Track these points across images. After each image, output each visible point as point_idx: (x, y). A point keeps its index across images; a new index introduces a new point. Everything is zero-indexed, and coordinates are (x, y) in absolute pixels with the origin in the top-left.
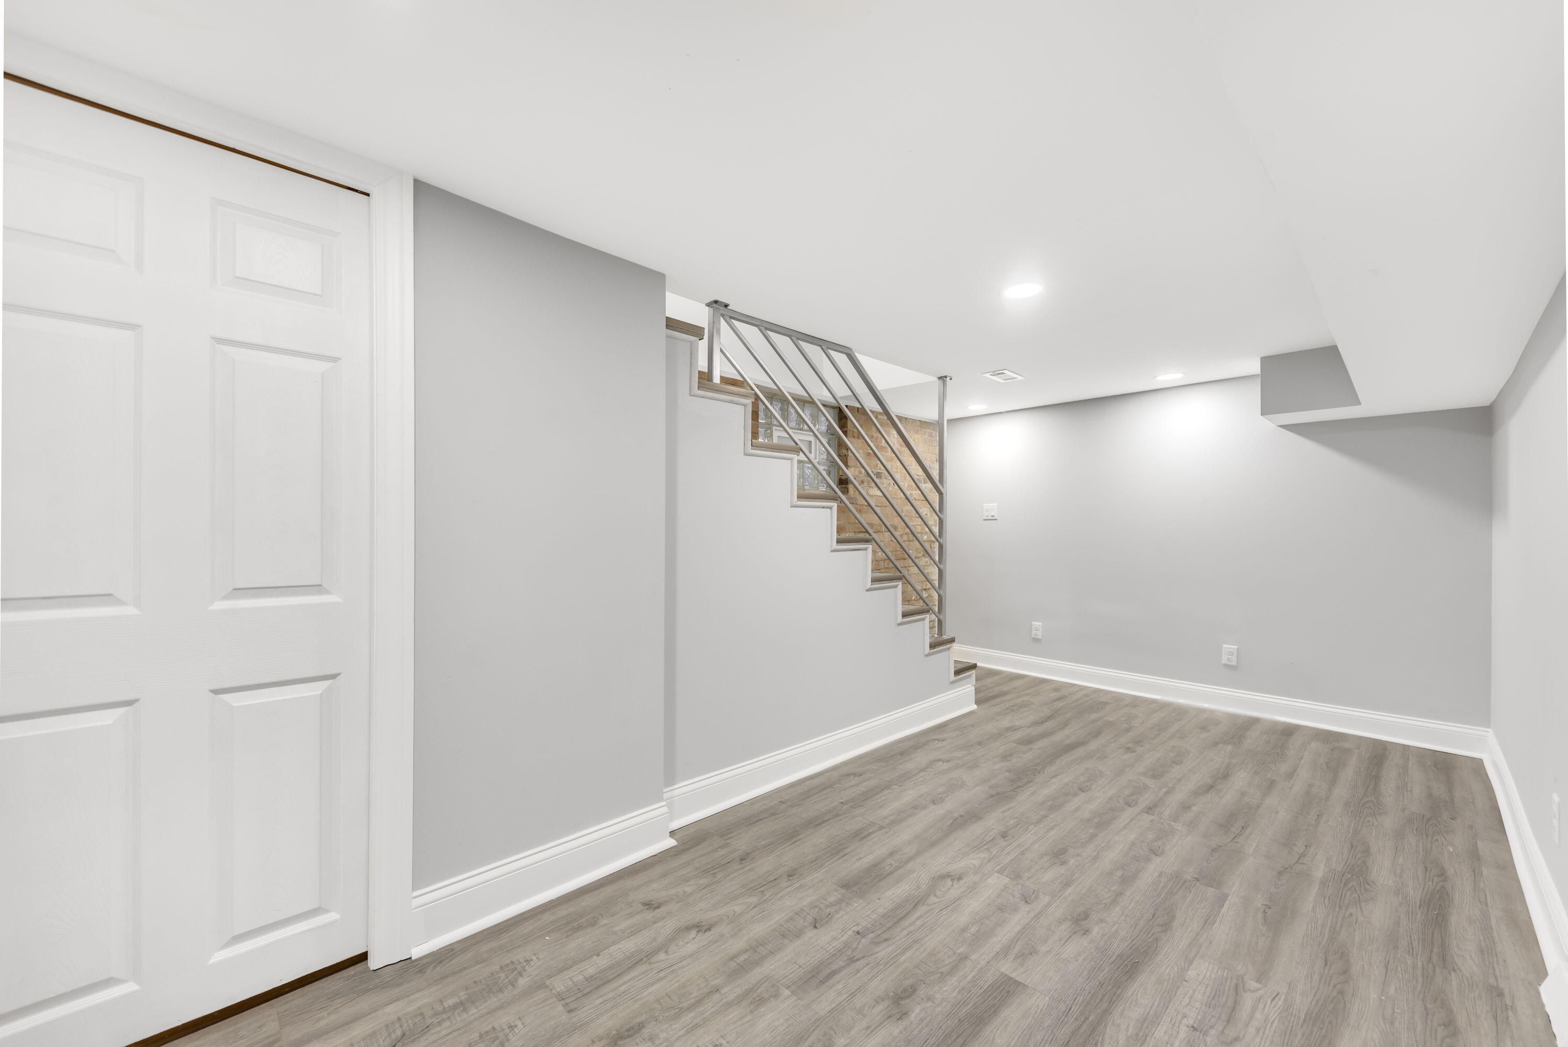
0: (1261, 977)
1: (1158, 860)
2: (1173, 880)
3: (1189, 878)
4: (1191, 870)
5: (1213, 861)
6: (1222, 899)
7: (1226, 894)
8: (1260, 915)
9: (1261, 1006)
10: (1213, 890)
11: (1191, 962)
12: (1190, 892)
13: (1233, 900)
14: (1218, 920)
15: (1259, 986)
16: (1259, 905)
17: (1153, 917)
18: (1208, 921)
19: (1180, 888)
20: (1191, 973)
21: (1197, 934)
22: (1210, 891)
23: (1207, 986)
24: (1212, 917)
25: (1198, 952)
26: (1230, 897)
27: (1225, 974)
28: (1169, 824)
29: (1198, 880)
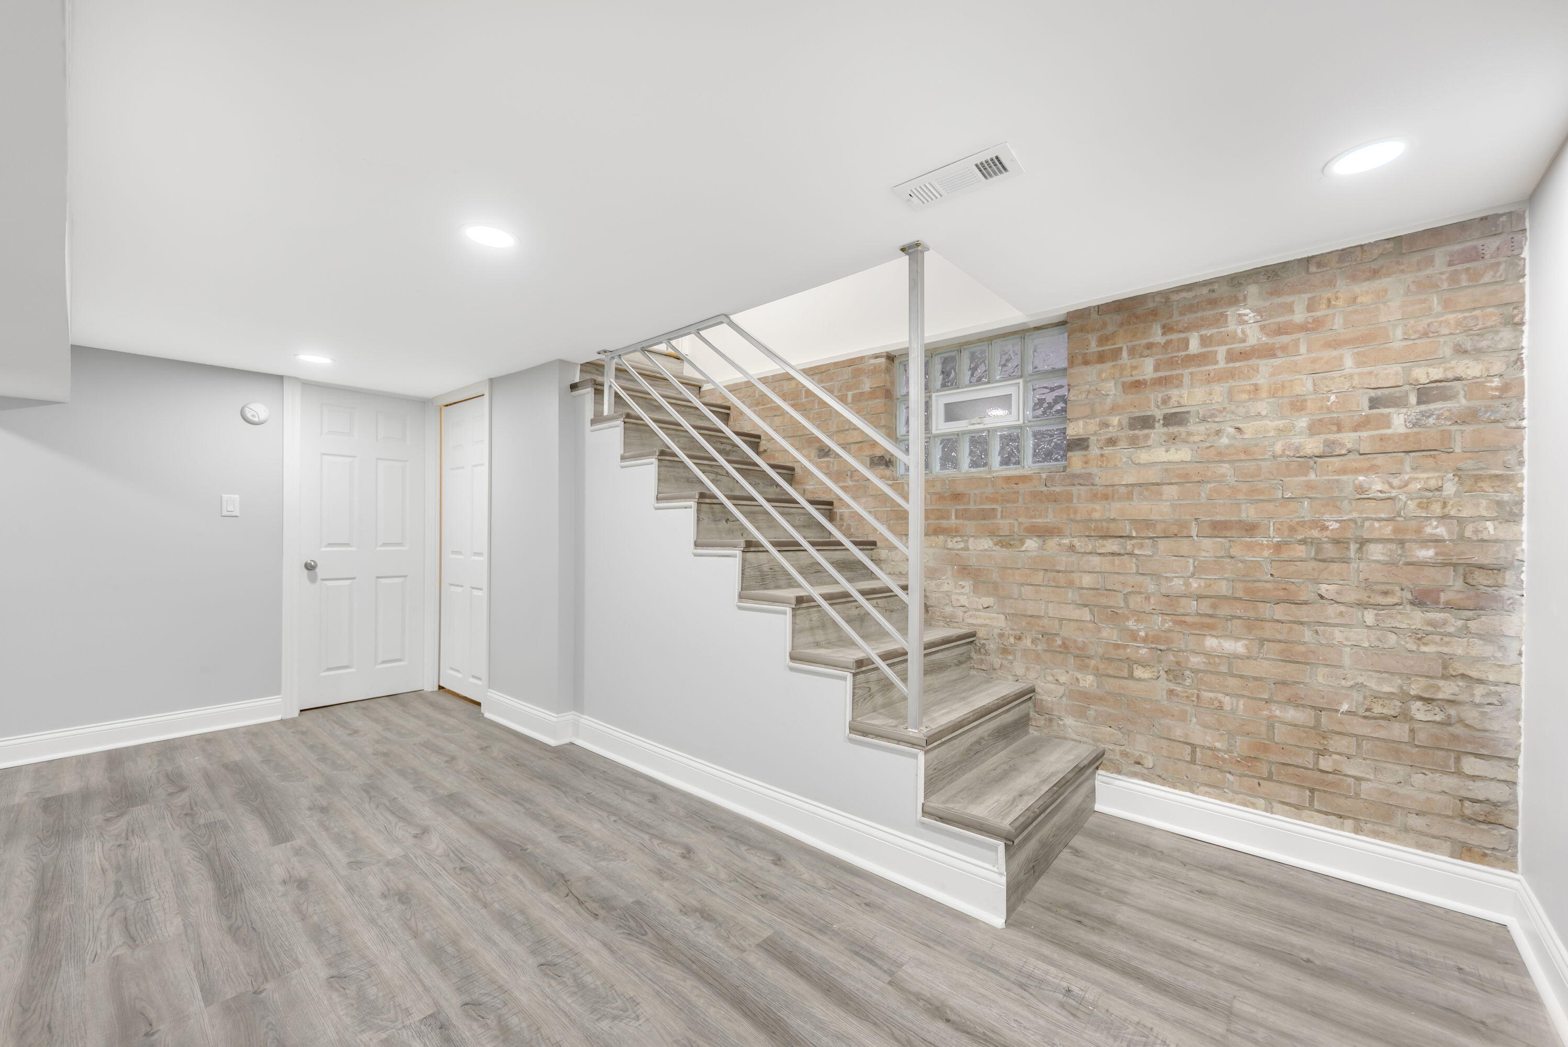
0: (116, 962)
1: (323, 973)
2: (279, 969)
3: (268, 986)
4: (276, 996)
5: (266, 1033)
6: (208, 994)
7: (209, 1005)
8: (152, 1015)
9: (105, 944)
10: (229, 997)
11: (185, 926)
12: (249, 974)
13: (196, 1005)
14: (193, 974)
15: (115, 954)
16: (161, 1027)
17: (252, 928)
18: (202, 963)
19: (263, 969)
20: (178, 921)
21: (201, 947)
22: (230, 993)
23: (158, 923)
24: (202, 971)
25: (186, 936)
26: (202, 1004)
27: (150, 941)
28: (384, 1029)
29: (255, 993)
